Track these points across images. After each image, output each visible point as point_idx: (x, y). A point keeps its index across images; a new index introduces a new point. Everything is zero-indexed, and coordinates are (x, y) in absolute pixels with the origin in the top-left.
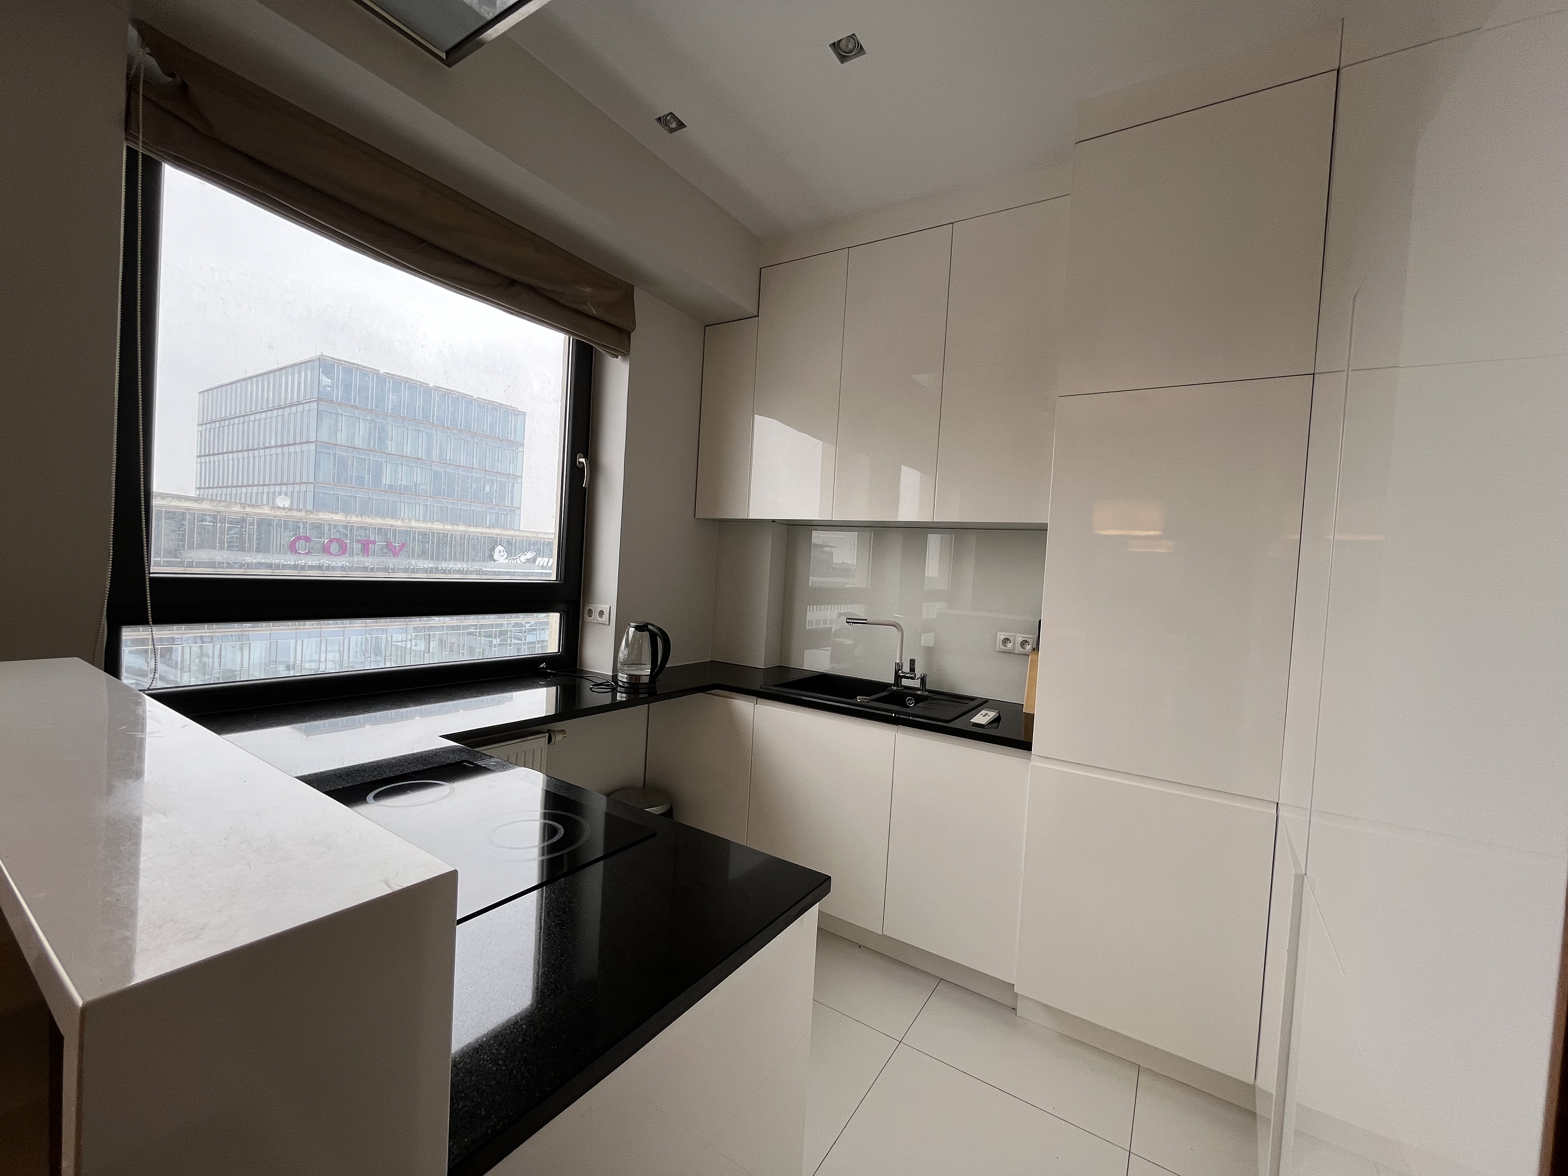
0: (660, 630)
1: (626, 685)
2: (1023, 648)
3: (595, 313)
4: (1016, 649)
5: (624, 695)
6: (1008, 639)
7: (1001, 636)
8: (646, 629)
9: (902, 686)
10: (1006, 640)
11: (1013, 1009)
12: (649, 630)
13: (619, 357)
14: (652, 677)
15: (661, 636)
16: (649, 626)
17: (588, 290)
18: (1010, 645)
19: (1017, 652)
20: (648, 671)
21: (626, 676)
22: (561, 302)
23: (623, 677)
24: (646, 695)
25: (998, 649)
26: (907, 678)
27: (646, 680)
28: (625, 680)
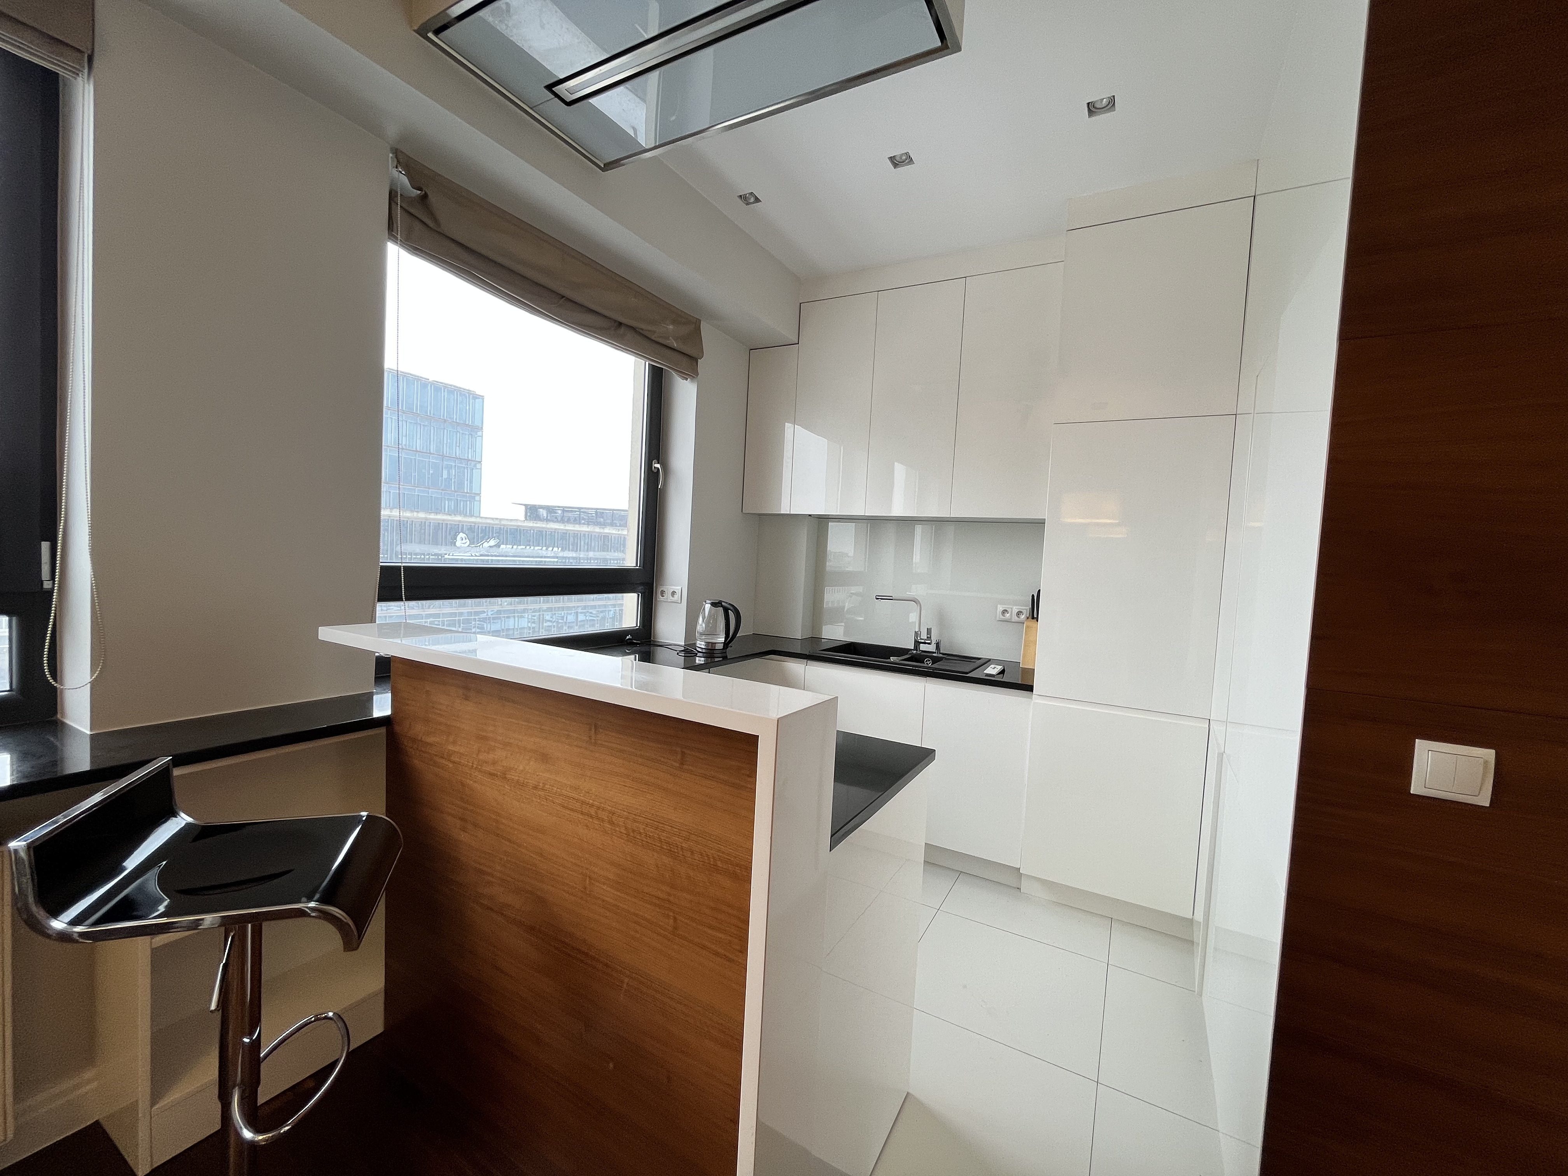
0: (733, 606)
1: (704, 651)
2: (1018, 617)
3: (676, 346)
4: (1013, 618)
5: (703, 659)
6: (1006, 611)
7: (1000, 608)
8: (720, 605)
9: (920, 651)
10: (1004, 612)
11: (1018, 888)
12: (722, 606)
13: (689, 379)
14: (726, 644)
15: (733, 610)
16: (723, 603)
17: (671, 327)
18: (1008, 615)
19: (1013, 620)
20: (723, 640)
21: (704, 643)
22: (653, 338)
23: (701, 644)
24: (721, 659)
25: (998, 619)
26: (925, 643)
27: (721, 646)
28: (704, 647)
